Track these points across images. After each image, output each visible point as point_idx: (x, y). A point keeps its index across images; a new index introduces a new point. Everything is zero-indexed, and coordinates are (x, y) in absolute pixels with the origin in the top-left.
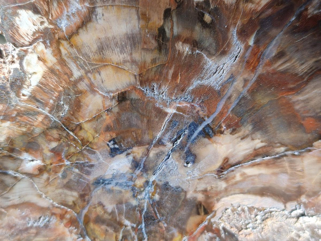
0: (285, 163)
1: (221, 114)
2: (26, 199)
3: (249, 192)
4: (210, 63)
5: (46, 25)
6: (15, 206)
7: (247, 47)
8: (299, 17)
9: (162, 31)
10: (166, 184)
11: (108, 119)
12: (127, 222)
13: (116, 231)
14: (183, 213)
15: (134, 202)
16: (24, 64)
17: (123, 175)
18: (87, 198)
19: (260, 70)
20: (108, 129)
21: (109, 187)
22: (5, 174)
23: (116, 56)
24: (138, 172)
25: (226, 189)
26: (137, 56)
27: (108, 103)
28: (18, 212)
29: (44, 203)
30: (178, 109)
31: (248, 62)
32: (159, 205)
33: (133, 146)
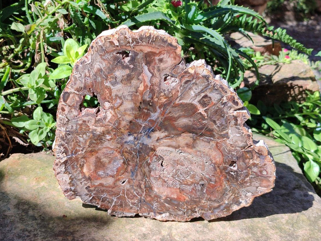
0: (174, 139)
1: (156, 126)
2: (107, 146)
3: (165, 146)
4: (152, 114)
5: (112, 105)
6: (104, 148)
7: (161, 111)
8: (174, 104)
9: (140, 107)
10: (143, 143)
11: (127, 127)
12: (133, 153)
13: (131, 155)
14: (148, 151)
15: (135, 148)
16: (107, 114)
17: (132, 141)
18: (123, 146)
19: (165, 116)
20: (127, 129)
21: (129, 143)
22: (102, 140)
23: (129, 112)
24: (136, 140)
25: (159, 145)
26: (134, 112)
27: (127, 123)
28: (105, 149)
29: (112, 147)
30: (145, 125)
31: (162, 114)
32: (142, 148)
33: (134, 134)
